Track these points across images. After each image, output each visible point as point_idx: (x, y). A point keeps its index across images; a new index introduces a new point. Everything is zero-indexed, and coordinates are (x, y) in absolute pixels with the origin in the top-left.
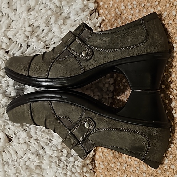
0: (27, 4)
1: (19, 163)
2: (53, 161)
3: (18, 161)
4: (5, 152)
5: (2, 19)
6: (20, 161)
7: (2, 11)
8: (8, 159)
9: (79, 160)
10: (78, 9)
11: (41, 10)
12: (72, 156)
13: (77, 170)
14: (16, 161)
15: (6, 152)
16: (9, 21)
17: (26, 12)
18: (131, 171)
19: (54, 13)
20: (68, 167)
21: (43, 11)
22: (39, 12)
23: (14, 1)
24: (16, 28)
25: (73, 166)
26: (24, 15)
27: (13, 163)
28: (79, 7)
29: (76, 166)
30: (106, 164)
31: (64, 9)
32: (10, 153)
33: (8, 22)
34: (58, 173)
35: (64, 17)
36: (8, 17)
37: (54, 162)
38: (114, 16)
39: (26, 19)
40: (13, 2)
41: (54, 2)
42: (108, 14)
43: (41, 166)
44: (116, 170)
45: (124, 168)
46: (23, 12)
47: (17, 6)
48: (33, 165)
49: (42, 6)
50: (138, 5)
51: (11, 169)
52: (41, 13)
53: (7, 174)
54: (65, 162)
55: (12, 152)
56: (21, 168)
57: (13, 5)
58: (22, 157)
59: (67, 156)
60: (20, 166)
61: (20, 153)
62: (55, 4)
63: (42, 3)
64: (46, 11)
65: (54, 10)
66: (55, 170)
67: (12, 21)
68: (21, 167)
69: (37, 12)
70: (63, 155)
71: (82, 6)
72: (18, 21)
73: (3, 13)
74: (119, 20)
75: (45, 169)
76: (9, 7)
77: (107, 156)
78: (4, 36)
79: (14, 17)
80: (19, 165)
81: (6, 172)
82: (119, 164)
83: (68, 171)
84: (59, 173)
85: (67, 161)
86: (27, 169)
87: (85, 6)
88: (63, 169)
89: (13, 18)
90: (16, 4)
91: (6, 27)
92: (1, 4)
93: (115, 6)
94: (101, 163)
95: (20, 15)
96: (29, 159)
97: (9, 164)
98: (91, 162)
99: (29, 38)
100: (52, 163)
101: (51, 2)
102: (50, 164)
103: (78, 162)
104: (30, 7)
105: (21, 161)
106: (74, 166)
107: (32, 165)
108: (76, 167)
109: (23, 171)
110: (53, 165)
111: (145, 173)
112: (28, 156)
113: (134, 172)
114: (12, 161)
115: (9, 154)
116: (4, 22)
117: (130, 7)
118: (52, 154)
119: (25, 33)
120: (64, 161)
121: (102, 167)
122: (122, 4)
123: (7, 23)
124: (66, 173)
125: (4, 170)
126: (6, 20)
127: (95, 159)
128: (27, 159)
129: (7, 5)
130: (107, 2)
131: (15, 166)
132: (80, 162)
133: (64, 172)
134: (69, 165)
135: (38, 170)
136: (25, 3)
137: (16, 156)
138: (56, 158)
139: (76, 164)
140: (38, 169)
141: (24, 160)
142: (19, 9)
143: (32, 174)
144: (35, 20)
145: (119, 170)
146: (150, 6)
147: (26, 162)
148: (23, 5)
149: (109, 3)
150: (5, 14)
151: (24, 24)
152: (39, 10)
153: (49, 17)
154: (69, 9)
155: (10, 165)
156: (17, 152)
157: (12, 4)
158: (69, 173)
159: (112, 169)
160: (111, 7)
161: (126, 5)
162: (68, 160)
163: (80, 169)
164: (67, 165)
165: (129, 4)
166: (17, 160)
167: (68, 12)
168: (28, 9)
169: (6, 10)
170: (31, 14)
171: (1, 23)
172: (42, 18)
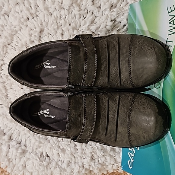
0: (109, 2)
5: (87, 16)
7: (87, 8)
16: (93, 18)
17: (109, 9)
24: (99, 23)
26: (107, 12)
36: (92, 14)
39: (109, 15)
46: (106, 9)
47: (100, 4)
51: (88, 148)
53: (84, 152)
56: (97, 148)
67: (96, 17)
72: (101, 17)
73: (88, 10)
76: (93, 5)
78: (88, 30)
79: (97, 14)
86: (102, 150)
90: (99, 2)
91: (90, 22)
95: (103, 12)
99: (110, 32)
104: (112, 5)
109: (99, 151)
116: (88, 18)
119: (106, 27)
123: (91, 19)
125: (82, 149)
126: (91, 16)
129: (91, 3)
131: (92, 146)
135: (112, 152)
142: (103, 7)
143: (105, 155)
148: (107, 3)
150: (90, 11)
151: (106, 19)
155: (87, 145)
157: (96, 2)
168: (110, 7)
169: (90, 7)
170: (113, 11)
171: (86, 19)
172: (124, 15)
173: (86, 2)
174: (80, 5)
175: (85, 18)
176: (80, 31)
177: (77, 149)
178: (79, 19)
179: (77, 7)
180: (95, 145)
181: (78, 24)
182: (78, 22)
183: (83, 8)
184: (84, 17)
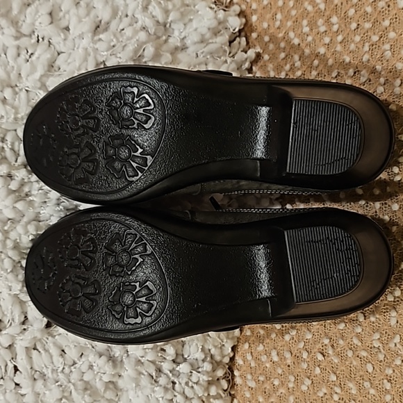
0: (92, 15)
1: (68, 376)
2: (144, 372)
3: (67, 370)
4: (37, 350)
5: (35, 50)
6: (71, 371)
7: (35, 30)
8: (43, 366)
9: (200, 370)
10: (204, 31)
11: (123, 30)
12: (185, 360)
13: (197, 392)
14: (62, 371)
15: (40, 350)
16: (53, 55)
17: (90, 35)
18: (321, 394)
19: (152, 37)
20: (177, 386)
21: (128, 32)
22: (118, 35)
23: (63, 9)
24: (67, 70)
25: (187, 384)
26: (85, 42)
27: (55, 376)
28: (206, 25)
29: (194, 383)
30: (261, 378)
31: (173, 29)
32: (50, 353)
33: (49, 56)
34: (155, 400)
35: (174, 47)
36: (49, 46)
37: (146, 373)
38: (284, 48)
39: (90, 50)
40: (62, 11)
41: (151, 13)
42: (269, 42)
43: (117, 382)
44: (284, 391)
45: (304, 388)
46: (83, 33)
47: (69, 21)
48: (100, 379)
49: (126, 21)
50: (343, 26)
51: (50, 390)
52: (125, 38)
53: (41, 401)
54: (171, 375)
55: (55, 352)
56: (72, 387)
57: (60, 19)
58: (75, 363)
59: (174, 361)
60: (70, 382)
61: (72, 354)
62: (153, 17)
63: (124, 14)
64: (136, 32)
65: (152, 31)
66: (148, 391)
67: (59, 54)
68: (74, 384)
69: (115, 36)
70: (165, 358)
71: (214, 23)
72: (70, 54)
73: (38, 36)
74: (296, 57)
75: (125, 389)
76: (52, 23)
77: (263, 360)
78: (40, 89)
79: (62, 45)
80: (69, 380)
81: (39, 394)
82: (292, 378)
83: (177, 394)
84: (157, 399)
85: (175, 372)
86: (86, 389)
87: (220, 23)
88: (166, 389)
89: (61, 48)
90: (67, 16)
91: (46, 68)
92: (36, 14)
93: (286, 25)
94: (249, 377)
95: (76, 40)
96: (91, 367)
97: (46, 377)
98: (226, 373)
100: (143, 376)
101: (146, 14)
102: (136, 379)
103: (199, 374)
104: (99, 23)
105: (73, 370)
106: (190, 384)
107: (97, 380)
108: (195, 386)
109: (78, 394)
110: (145, 381)
111: (354, 400)
112: (90, 359)
113: (326, 397)
114: (53, 370)
115: (47, 354)
116: (40, 55)
117: (323, 29)
118: (142, 357)
120: (169, 372)
121: (252, 384)
122: (305, 22)
123: (48, 59)
124: (172, 400)
125: (35, 392)
126: (46, 51)
127: (235, 368)
128: (87, 368)
129: (47, 19)
130: (269, 16)
131: (59, 383)
132: (204, 375)
133: (169, 396)
134: (180, 380)
135: (111, 392)
136: (88, 14)
137: (61, 360)
138: (151, 365)
139: (194, 379)
140: (110, 389)
141: (79, 368)
142: (74, 28)
143: (95, 401)
144: (109, 52)
145: (291, 392)
146: (371, 29)
147: (83, 373)
148: (85, 18)
149: (274, 18)
151: (84, 61)
152: (119, 30)
153: (141, 47)
154: (185, 29)
155: (49, 380)
156: (63, 351)
157: (58, 15)
158: (179, 398)
159: (275, 389)
160: (279, 28)
161: (313, 25)
162: (178, 369)
163: (203, 389)
164: (175, 380)
165: (320, 22)
166: (64, 368)
167: (182, 37)
168: (94, 28)
169: (44, 28)
170: (100, 40)
171: (34, 58)
172: (125, 48)
173: (33, 14)
174: (17, 23)
175: (30, 57)
176: (21, 90)
177: (23, 395)
178: (15, 60)
179: (12, 28)
180: (67, 380)
181: (14, 72)
182: (13, 67)
183: (25, 29)
184: (29, 54)
